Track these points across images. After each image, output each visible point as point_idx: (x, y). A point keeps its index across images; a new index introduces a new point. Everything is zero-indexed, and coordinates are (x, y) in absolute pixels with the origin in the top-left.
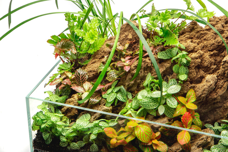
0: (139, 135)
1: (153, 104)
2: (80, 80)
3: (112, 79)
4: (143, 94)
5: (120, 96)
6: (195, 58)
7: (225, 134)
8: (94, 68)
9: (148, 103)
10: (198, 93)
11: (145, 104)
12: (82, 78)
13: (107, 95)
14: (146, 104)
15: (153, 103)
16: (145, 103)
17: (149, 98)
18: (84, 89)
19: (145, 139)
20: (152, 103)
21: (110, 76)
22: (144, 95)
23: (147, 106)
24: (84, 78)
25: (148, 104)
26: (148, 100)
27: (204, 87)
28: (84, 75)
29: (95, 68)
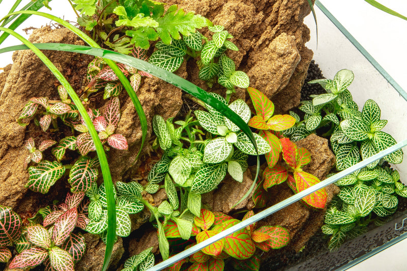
0: (238, 253)
1: (216, 173)
2: (5, 235)
3: (89, 186)
4: (182, 168)
5: (126, 205)
6: (231, 25)
7: (349, 126)
8: (14, 187)
9: (208, 178)
10: (268, 88)
11: (203, 184)
12: (6, 228)
13: (98, 223)
14: (205, 184)
15: (215, 170)
16: (203, 182)
17: (202, 168)
18: (37, 247)
19: (248, 250)
20: (214, 173)
21: (81, 181)
22: (186, 169)
23: (208, 186)
24: (12, 225)
25: (209, 180)
26: (203, 173)
27: (282, 69)
28: (8, 219)
29: (16, 186)
